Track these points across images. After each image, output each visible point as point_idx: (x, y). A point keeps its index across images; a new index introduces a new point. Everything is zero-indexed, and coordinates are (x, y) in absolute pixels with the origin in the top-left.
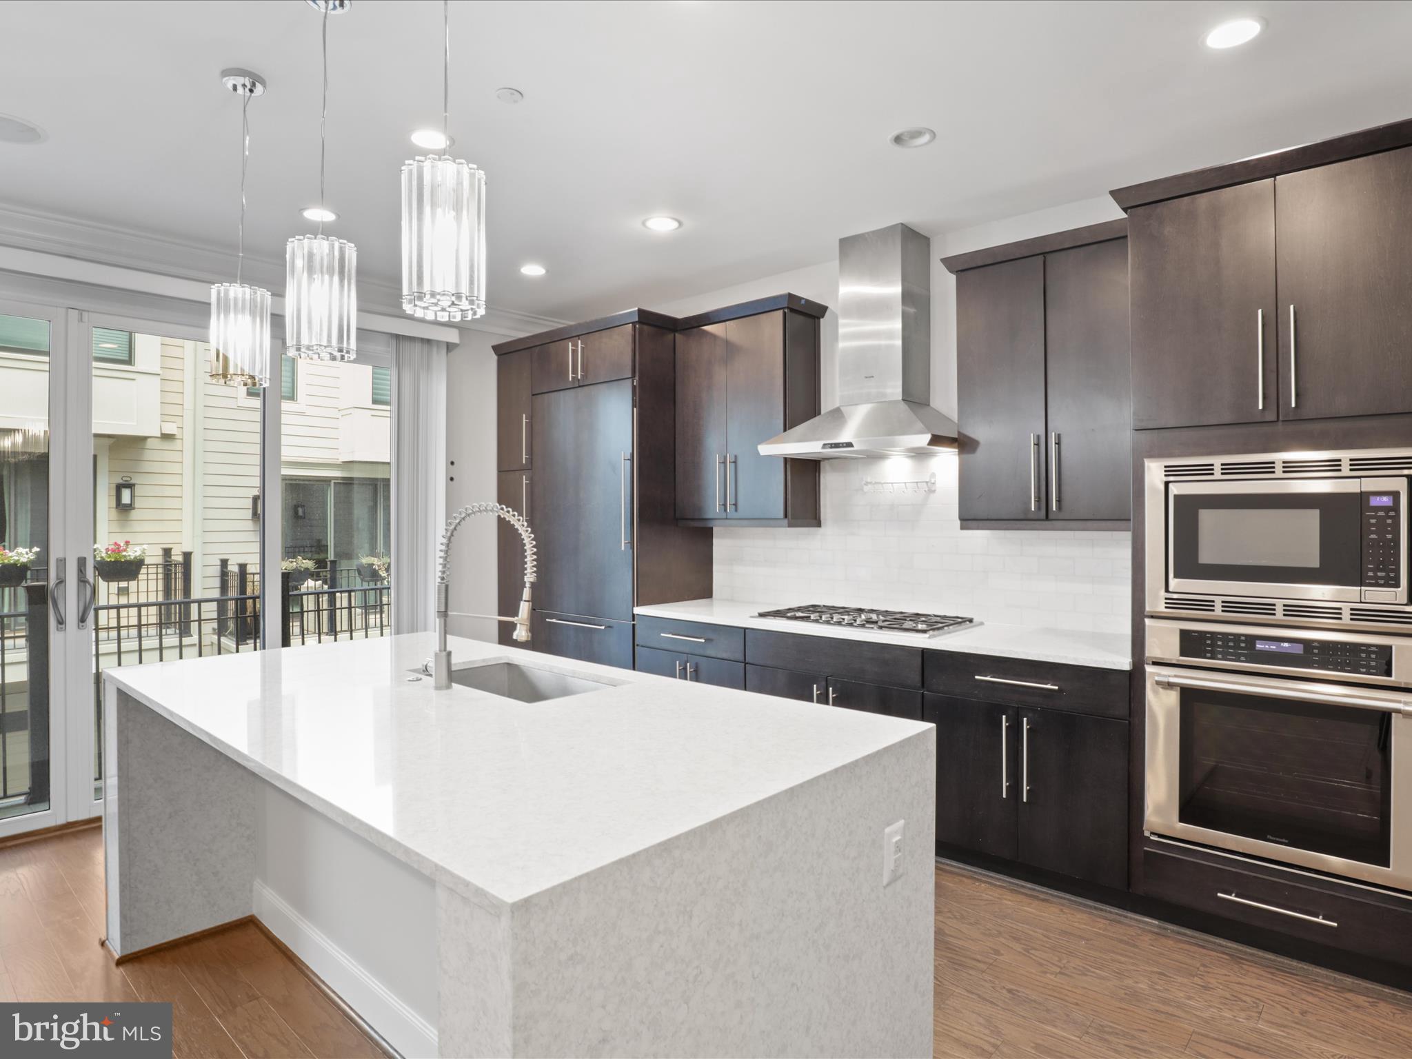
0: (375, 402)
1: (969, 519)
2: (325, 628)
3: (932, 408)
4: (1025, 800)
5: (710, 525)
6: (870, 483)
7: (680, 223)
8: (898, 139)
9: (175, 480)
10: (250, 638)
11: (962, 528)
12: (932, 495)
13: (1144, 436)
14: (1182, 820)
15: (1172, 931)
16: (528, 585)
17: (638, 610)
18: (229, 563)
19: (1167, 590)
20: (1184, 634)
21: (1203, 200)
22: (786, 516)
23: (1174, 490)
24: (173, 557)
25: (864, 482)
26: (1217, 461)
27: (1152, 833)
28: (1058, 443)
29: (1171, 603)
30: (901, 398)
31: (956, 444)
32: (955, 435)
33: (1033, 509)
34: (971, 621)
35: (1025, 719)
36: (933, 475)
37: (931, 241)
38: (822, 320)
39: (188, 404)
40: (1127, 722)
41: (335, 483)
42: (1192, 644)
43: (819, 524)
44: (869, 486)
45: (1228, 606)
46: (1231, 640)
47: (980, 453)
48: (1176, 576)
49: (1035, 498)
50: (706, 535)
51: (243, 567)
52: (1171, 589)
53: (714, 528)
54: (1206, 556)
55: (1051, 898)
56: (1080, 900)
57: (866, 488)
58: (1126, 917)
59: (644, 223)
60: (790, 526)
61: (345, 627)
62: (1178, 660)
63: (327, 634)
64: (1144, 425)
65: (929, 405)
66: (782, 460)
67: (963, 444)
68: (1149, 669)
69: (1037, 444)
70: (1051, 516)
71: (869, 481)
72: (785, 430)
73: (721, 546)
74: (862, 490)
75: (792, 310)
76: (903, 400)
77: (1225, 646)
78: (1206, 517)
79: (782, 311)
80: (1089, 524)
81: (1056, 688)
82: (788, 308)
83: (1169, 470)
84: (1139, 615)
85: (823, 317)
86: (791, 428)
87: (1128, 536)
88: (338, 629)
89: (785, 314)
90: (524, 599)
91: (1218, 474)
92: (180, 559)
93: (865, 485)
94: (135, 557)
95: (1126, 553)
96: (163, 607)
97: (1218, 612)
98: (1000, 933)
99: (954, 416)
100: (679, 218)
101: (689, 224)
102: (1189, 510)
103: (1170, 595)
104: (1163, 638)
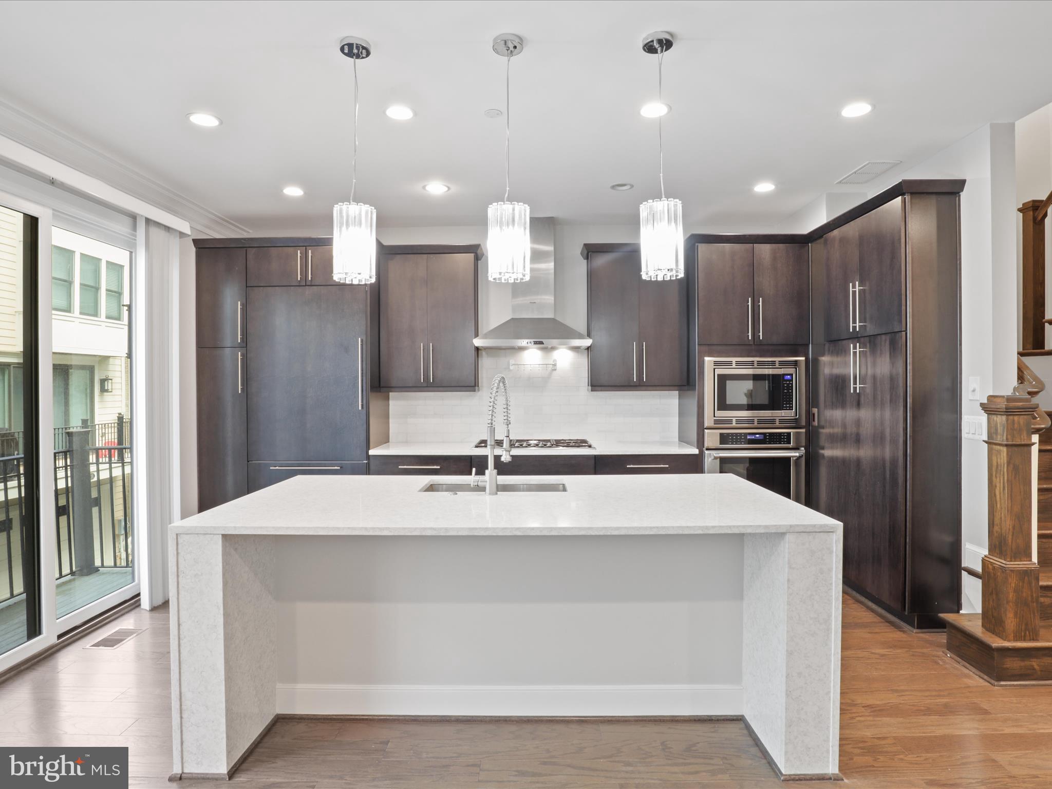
1: (596, 386)
7: (449, 188)
8: (613, 186)
12: (554, 372)
13: (702, 348)
17: (372, 452)
19: (714, 416)
20: (721, 435)
22: (476, 385)
23: (718, 372)
25: (511, 364)
26: (734, 360)
28: (646, 348)
29: (716, 422)
30: (553, 317)
33: (635, 380)
34: (586, 441)
36: (555, 360)
38: (479, 262)
42: (724, 439)
43: (478, 390)
45: (738, 421)
46: (738, 436)
47: (604, 351)
48: (718, 410)
50: (387, 398)
52: (716, 416)
53: (391, 393)
54: (729, 401)
57: (512, 368)
59: (424, 187)
62: (719, 447)
64: (703, 342)
66: (473, 350)
68: (706, 452)
71: (514, 363)
73: (396, 405)
74: (509, 368)
77: (736, 439)
78: (730, 384)
79: (472, 254)
80: (659, 388)
81: (668, 466)
82: (475, 253)
83: (715, 363)
84: (701, 428)
85: (480, 260)
89: (474, 256)
91: (734, 366)
93: (513, 365)
97: (734, 424)
100: (449, 185)
101: (455, 189)
102: (722, 380)
103: (715, 418)
104: (712, 438)
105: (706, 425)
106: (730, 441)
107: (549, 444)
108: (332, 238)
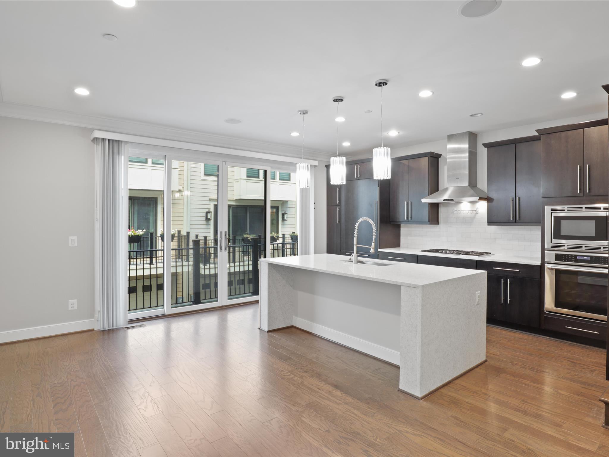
0: (248, 177)
1: (490, 222)
2: (232, 261)
3: (478, 188)
4: (508, 303)
5: (399, 223)
6: (456, 211)
7: (399, 133)
8: (472, 116)
9: (181, 206)
10: (208, 263)
11: (488, 225)
12: (477, 215)
13: (544, 199)
14: (555, 306)
15: (553, 339)
16: (374, 238)
17: (379, 250)
18: (199, 236)
19: (551, 243)
20: (556, 255)
21: (563, 134)
22: (429, 221)
23: (554, 214)
24: (181, 234)
25: (454, 210)
26: (566, 207)
27: (547, 311)
28: (519, 200)
29: (552, 246)
30: (468, 185)
31: (486, 200)
32: (486, 197)
33: (511, 219)
34: (490, 253)
35: (509, 280)
36: (477, 208)
37: (478, 136)
38: (440, 159)
39: (186, 179)
40: (539, 280)
41: (233, 207)
42: (558, 258)
43: (438, 224)
44: (456, 212)
45: (569, 247)
46: (570, 256)
47: (494, 203)
48: (554, 239)
49: (512, 216)
50: (399, 227)
51: (205, 238)
52: (552, 242)
53: (401, 225)
54: (563, 233)
55: (516, 332)
56: (525, 332)
57: (455, 212)
58: (539, 336)
59: (388, 133)
60: (430, 224)
61: (238, 261)
62: (555, 262)
63: (232, 263)
64: (545, 196)
65: (476, 187)
66: (428, 204)
67: (488, 199)
68: (546, 265)
69: (513, 200)
70: (517, 222)
71: (456, 210)
72: (429, 195)
73: (404, 230)
74: (453, 213)
75: (431, 156)
76: (469, 186)
77: (568, 258)
78: (563, 222)
79: (428, 157)
80: (529, 224)
81: (518, 271)
82: (430, 156)
83: (552, 209)
84: (543, 249)
85: (440, 158)
86: (431, 194)
87: (540, 227)
88: (236, 261)
89: (429, 158)
90: (373, 242)
91: (566, 210)
92: (185, 234)
93: (455, 211)
94: (173, 233)
95: (539, 233)
96: (177, 251)
97: (566, 248)
98: (501, 337)
99: (486, 191)
100: (399, 132)
101: (401, 133)
102: (558, 220)
103: (552, 244)
104: (550, 256)
105: (546, 247)
106: (563, 260)
107: (455, 252)
108: (373, 158)
